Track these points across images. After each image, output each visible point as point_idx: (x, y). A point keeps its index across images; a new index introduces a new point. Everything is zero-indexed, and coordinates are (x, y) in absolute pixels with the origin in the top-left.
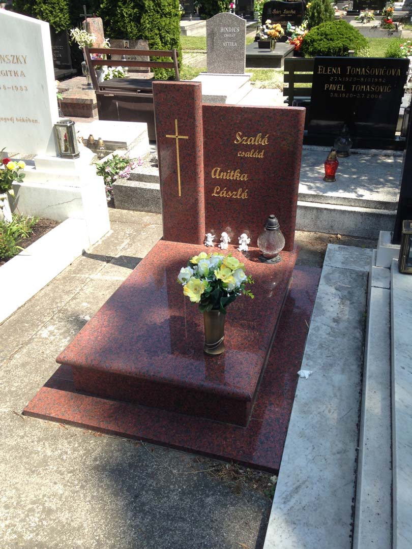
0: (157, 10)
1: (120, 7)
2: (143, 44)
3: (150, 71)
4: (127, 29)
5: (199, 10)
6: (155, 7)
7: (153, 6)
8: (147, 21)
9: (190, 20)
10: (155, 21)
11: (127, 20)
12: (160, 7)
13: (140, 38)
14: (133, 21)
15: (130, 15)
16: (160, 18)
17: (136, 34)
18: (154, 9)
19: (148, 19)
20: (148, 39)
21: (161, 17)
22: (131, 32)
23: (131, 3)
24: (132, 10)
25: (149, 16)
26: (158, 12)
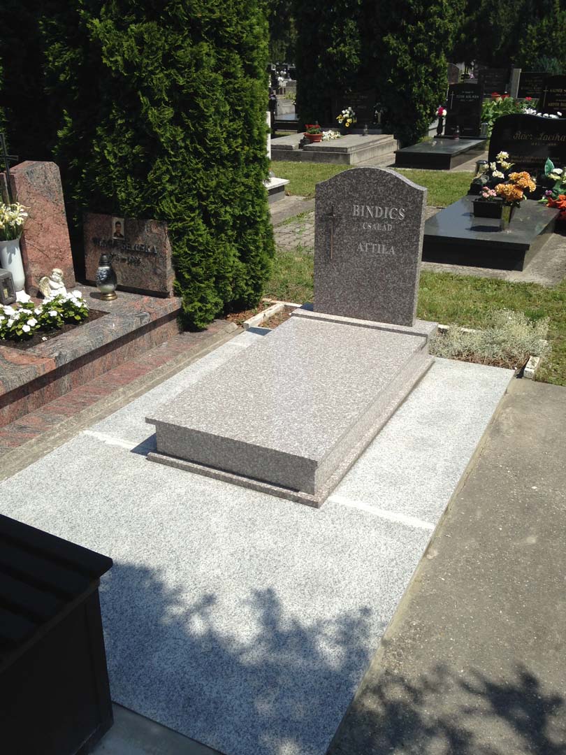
0: (196, 149)
1: (100, 138)
2: (155, 231)
3: (171, 294)
4: (116, 195)
5: (381, 117)
6: (188, 142)
7: (184, 140)
8: (167, 177)
9: (364, 135)
10: (189, 177)
11: (115, 171)
12: (202, 143)
13: (147, 215)
14: (132, 174)
15: (123, 160)
16: (206, 169)
17: (139, 207)
18: (186, 147)
19: (168, 171)
20: (169, 221)
21: (208, 166)
22: (127, 201)
23: (127, 131)
24: (127, 149)
25: (173, 163)
26: (197, 154)
